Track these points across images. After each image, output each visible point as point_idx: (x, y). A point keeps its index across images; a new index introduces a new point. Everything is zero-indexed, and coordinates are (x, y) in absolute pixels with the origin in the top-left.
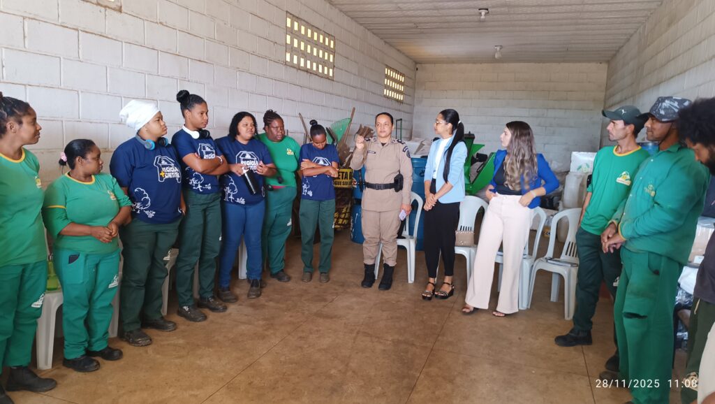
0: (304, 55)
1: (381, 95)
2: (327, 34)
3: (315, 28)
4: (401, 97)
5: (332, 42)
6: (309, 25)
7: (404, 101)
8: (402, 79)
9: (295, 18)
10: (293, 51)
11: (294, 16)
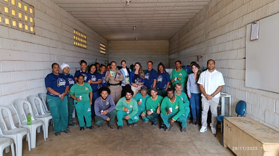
0: (79, 42)
1: (99, 53)
2: (84, 34)
3: (81, 33)
4: (104, 53)
5: (86, 36)
6: (80, 32)
7: (106, 54)
8: (104, 46)
9: (76, 30)
10: (76, 41)
11: (76, 29)
